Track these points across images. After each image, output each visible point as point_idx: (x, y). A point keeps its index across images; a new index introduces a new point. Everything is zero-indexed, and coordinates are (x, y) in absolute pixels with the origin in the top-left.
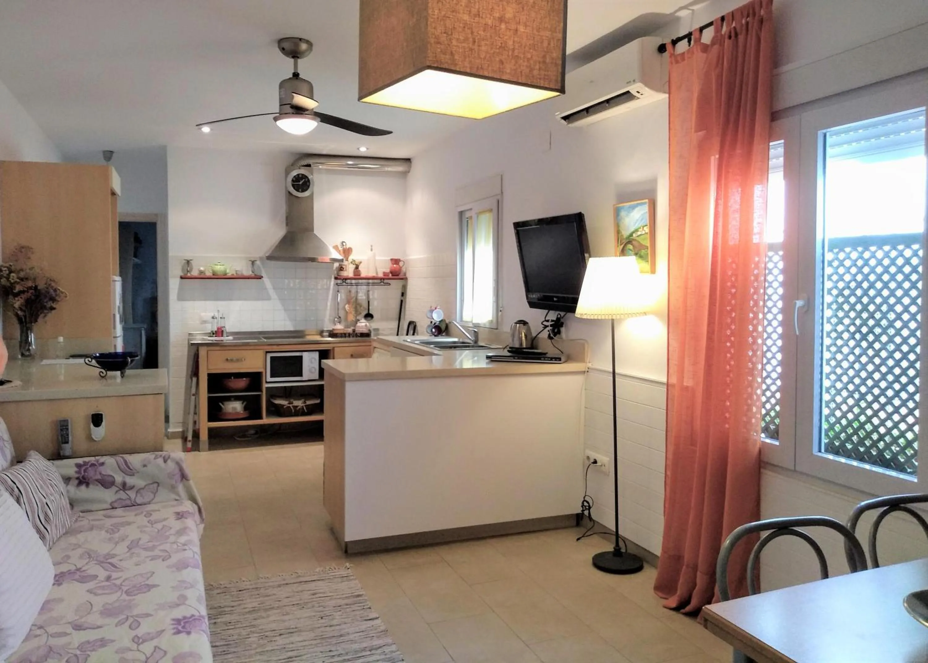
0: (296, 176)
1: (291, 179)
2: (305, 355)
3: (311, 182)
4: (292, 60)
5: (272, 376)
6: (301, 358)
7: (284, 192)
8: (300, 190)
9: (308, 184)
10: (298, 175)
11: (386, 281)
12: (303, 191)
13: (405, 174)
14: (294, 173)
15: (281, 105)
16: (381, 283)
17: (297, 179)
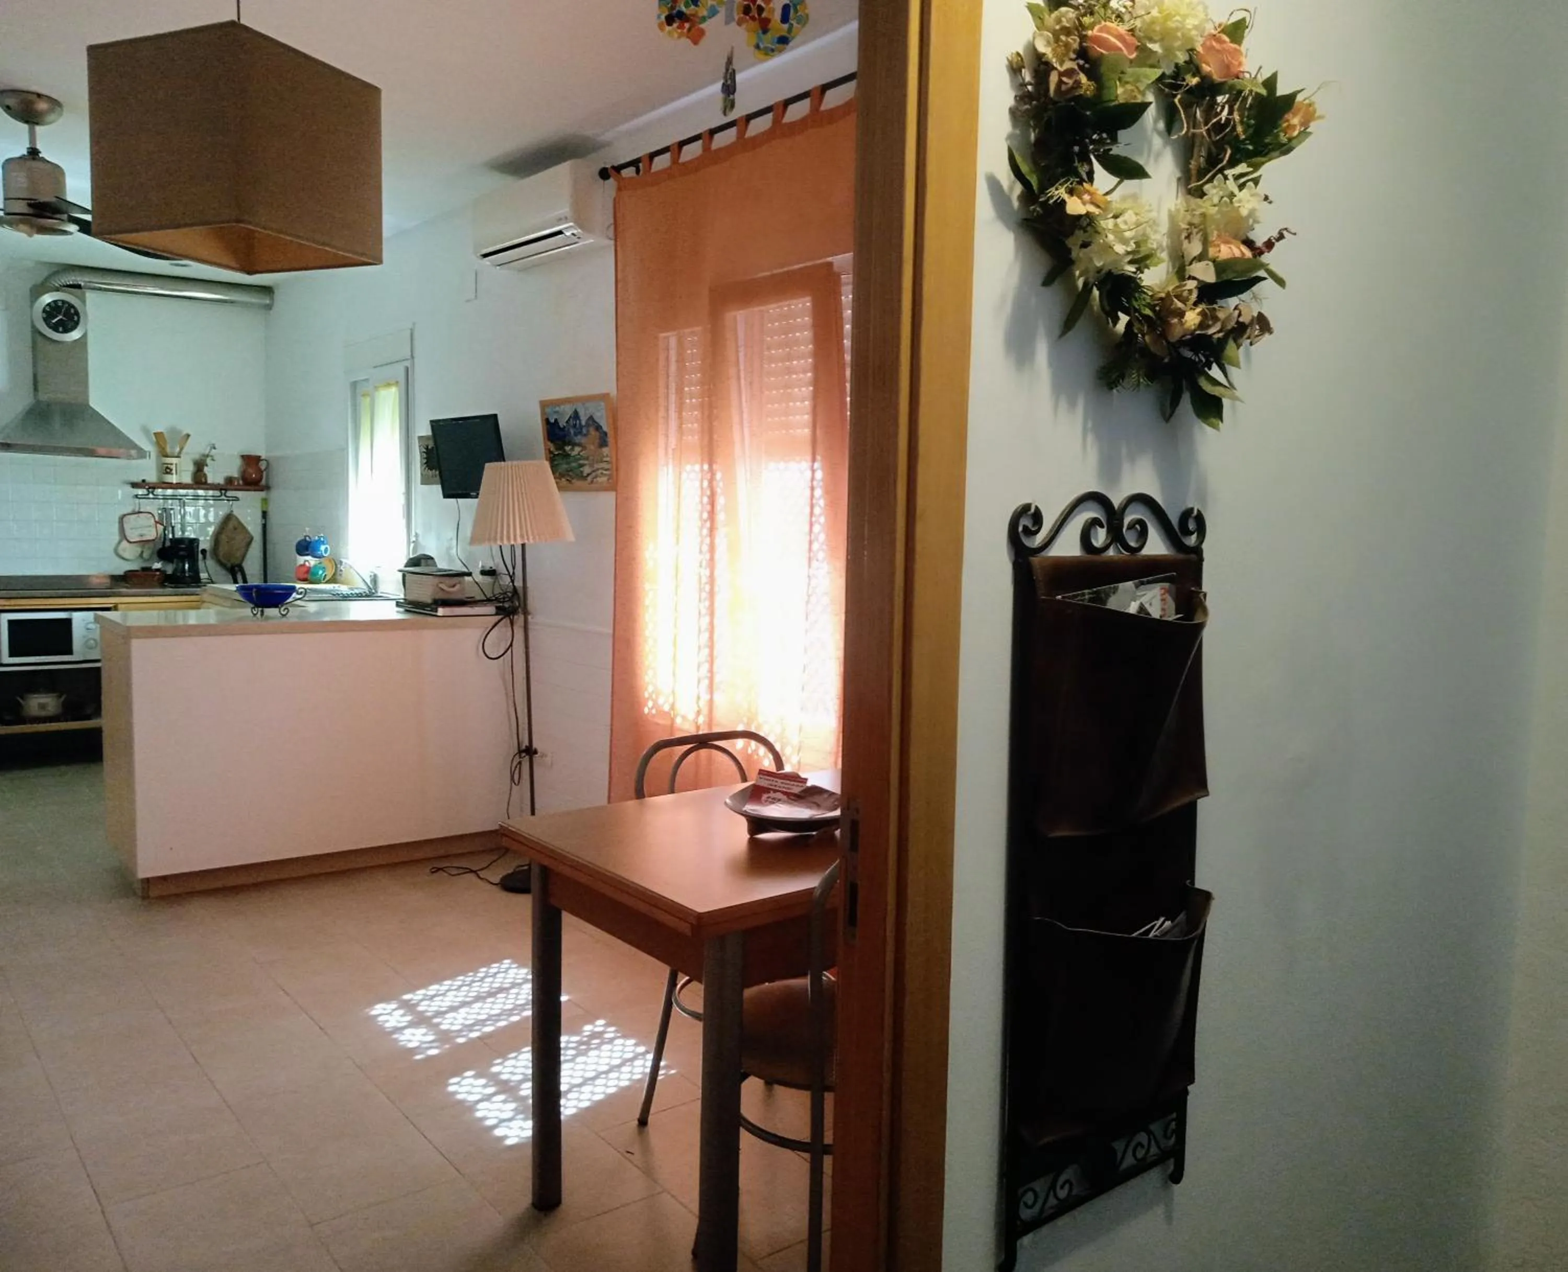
0: (53, 305)
1: (41, 310)
2: (77, 617)
3: (81, 315)
4: (25, 127)
5: (12, 654)
6: (68, 622)
7: (28, 330)
8: (61, 329)
9: (76, 318)
10: (55, 302)
11: (229, 493)
12: (66, 330)
13: (269, 307)
14: (47, 299)
15: (6, 199)
16: (221, 495)
17: (52, 311)
